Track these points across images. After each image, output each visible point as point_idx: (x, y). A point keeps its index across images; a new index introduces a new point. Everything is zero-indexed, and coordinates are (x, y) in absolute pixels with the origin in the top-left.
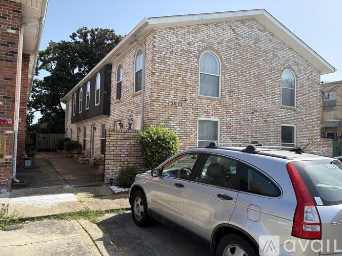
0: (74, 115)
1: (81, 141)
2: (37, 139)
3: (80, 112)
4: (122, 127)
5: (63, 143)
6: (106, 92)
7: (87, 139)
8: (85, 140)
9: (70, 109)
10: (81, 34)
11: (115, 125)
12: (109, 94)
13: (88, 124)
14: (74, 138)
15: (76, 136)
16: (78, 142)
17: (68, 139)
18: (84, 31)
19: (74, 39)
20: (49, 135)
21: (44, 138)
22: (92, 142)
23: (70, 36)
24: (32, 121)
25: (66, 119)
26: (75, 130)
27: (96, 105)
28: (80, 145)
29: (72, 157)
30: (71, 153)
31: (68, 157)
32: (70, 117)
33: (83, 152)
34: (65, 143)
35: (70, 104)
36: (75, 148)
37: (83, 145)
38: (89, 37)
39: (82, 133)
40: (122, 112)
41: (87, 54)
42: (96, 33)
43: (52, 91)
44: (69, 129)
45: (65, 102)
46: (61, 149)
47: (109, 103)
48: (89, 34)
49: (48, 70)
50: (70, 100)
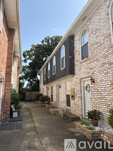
0: (45, 80)
1: (50, 95)
2: (26, 95)
3: (48, 78)
4: (94, 82)
5: (39, 97)
6: (70, 57)
7: (54, 94)
8: (52, 95)
9: (42, 77)
10: (46, 40)
11: (81, 82)
12: (73, 58)
13: (54, 85)
14: (45, 94)
15: (46, 92)
16: (47, 96)
17: (41, 95)
18: (48, 38)
19: (43, 43)
20: (32, 92)
21: (29, 94)
22: (58, 96)
23: (41, 42)
24: (24, 86)
25: (40, 83)
26: (45, 89)
27: (61, 69)
28: (49, 98)
29: (44, 106)
30: (44, 103)
31: (42, 106)
32: (42, 82)
33: (51, 102)
34: (40, 97)
35: (42, 75)
36: (46, 100)
37: (51, 98)
38: (50, 41)
39: (50, 91)
40: (91, 69)
41: (49, 49)
42: (54, 39)
43: (33, 69)
44: (42, 89)
45: (39, 75)
46: (38, 100)
47: (74, 65)
48: (50, 40)
49: (31, 60)
50: (42, 73)
